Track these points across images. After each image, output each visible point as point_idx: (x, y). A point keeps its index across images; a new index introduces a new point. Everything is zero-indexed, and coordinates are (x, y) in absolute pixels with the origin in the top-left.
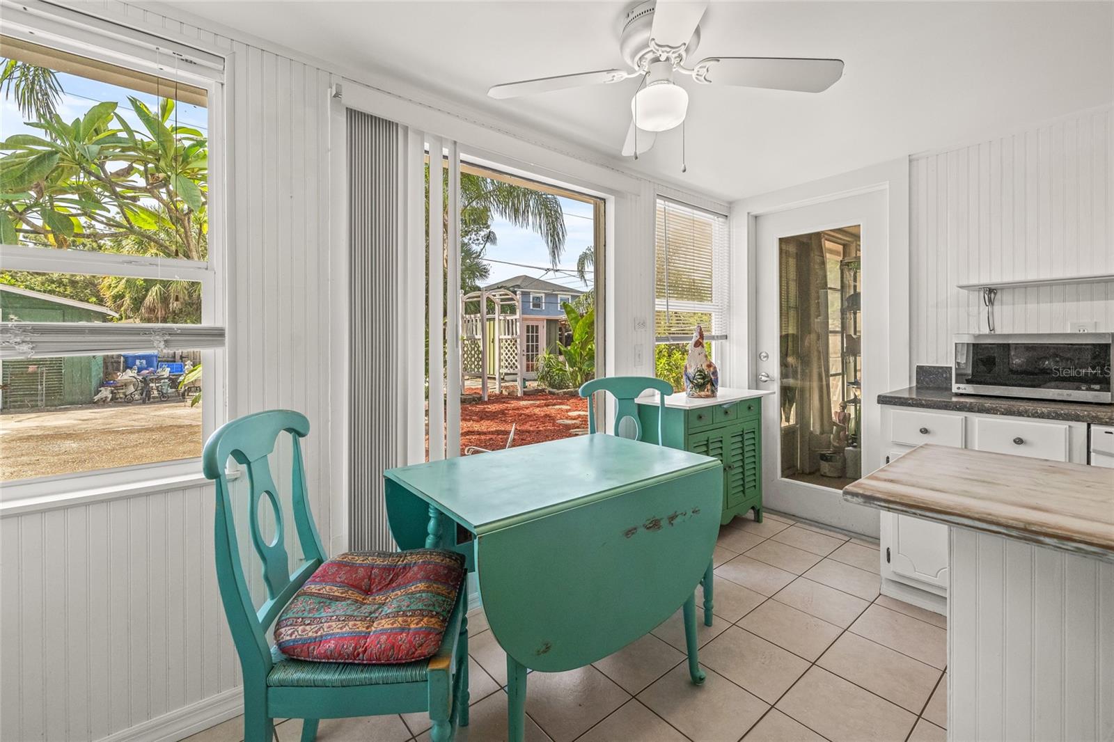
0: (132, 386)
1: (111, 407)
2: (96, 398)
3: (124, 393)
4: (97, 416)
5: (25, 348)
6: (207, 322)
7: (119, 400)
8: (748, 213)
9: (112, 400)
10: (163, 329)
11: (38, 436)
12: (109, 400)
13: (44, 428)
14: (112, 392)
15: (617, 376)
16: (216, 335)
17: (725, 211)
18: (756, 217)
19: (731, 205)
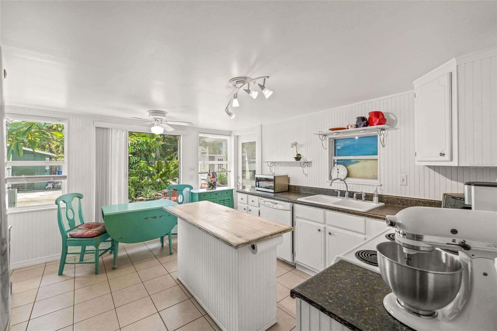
0: (60, 183)
1: (52, 191)
2: (46, 187)
3: (57, 186)
4: (46, 194)
5: (25, 181)
6: (63, 175)
7: (55, 188)
8: (234, 135)
9: (52, 188)
10: (53, 176)
11: (25, 201)
12: (51, 188)
13: (27, 198)
14: (53, 185)
15: (183, 184)
16: (65, 177)
17: (229, 134)
18: (238, 136)
19: (231, 132)
